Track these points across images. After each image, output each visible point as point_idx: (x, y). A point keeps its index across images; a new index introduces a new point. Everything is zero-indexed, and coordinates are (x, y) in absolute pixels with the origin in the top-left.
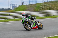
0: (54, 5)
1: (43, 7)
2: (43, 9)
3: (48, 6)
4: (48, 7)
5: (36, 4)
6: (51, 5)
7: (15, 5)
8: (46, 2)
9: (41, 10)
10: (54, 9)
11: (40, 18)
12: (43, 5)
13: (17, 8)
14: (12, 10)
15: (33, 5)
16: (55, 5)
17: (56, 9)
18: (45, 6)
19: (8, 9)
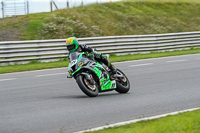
0: (90, 21)
1: (54, 26)
2: (52, 34)
3: (70, 24)
4: (70, 28)
5: (27, 16)
6: (82, 20)
8: (64, 10)
9: (44, 36)
10: (92, 33)
12: (53, 20)
15: (17, 21)
16: (92, 18)
17: (98, 34)
18: (59, 23)
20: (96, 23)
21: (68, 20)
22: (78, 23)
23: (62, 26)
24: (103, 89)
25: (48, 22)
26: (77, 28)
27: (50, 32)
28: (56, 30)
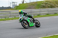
0: (55, 3)
1: (44, 5)
2: (44, 7)
7: (16, 4)
9: (42, 8)
10: (56, 7)
11: (41, 16)
12: (44, 3)
13: (17, 7)
14: (12, 8)
15: (34, 3)
18: (46, 4)
19: (8, 7)
20: (57, 4)
21: (49, 3)
22: (52, 4)
23: (47, 5)
24: (30, 26)
25: (43, 4)
26: (51, 5)
27: (43, 6)
28: (45, 6)
